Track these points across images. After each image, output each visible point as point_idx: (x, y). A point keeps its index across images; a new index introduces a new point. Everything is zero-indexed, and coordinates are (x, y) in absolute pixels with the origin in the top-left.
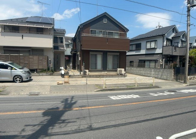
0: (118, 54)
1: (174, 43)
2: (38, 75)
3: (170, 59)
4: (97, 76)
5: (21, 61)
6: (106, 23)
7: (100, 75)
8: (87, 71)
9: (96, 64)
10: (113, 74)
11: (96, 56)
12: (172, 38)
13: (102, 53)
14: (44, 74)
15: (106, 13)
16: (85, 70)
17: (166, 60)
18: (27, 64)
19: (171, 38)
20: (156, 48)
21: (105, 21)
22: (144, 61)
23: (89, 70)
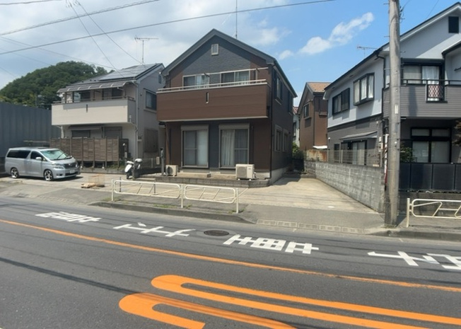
0: (247, 126)
1: (456, 70)
2: (106, 172)
3: (431, 133)
4: (198, 182)
5: (85, 148)
6: (217, 53)
7: (197, 179)
8: (174, 167)
9: (196, 152)
10: (229, 177)
11: (196, 133)
12: (444, 54)
13: (207, 127)
14: (114, 170)
15: (214, 30)
16: (171, 166)
17: (409, 138)
18: (91, 152)
19: (440, 57)
20: (372, 100)
21: (215, 50)
22: (350, 144)
23: (180, 166)
